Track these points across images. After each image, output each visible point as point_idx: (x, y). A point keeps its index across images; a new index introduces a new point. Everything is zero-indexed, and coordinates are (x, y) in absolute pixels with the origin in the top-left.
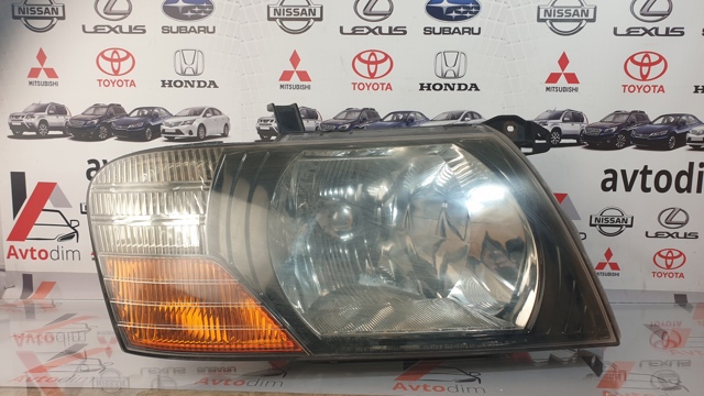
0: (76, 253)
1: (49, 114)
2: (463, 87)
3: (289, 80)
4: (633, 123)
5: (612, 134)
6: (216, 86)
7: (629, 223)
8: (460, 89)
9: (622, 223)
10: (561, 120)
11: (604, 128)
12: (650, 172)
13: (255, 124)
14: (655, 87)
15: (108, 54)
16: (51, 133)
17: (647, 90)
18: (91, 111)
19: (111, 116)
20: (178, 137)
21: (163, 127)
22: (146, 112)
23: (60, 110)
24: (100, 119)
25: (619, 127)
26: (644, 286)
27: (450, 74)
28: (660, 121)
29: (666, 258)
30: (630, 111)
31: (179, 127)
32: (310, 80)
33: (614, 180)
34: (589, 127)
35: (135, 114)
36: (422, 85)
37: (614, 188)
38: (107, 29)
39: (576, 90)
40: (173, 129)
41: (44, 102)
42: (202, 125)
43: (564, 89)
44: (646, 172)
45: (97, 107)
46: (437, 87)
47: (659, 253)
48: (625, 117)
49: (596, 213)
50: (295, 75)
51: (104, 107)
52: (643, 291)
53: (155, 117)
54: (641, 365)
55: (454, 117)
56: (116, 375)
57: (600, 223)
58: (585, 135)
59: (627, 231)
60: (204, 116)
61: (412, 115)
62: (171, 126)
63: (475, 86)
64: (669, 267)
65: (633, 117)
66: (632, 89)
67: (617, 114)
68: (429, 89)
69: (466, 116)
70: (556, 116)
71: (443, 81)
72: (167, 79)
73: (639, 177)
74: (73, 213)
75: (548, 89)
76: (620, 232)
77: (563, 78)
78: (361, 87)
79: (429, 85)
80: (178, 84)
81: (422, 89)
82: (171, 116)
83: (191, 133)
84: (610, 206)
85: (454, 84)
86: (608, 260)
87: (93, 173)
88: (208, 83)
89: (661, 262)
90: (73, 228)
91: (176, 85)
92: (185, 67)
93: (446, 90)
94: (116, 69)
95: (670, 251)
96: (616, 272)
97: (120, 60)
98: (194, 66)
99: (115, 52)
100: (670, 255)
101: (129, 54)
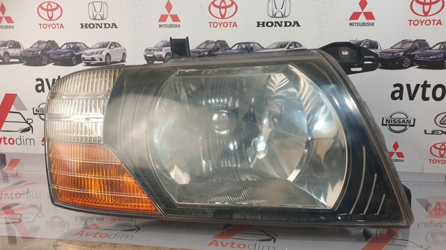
0: (32, 141)
1: (10, 48)
2: (288, 24)
3: (165, 21)
4: (416, 49)
5: (400, 58)
6: (116, 27)
7: (412, 123)
8: (286, 25)
9: (407, 124)
11: (393, 53)
12: (429, 86)
13: (143, 53)
14: (434, 21)
15: (45, 6)
16: (11, 60)
17: (427, 23)
18: (36, 46)
19: (49, 49)
20: (93, 63)
21: (83, 56)
22: (72, 46)
23: (16, 45)
24: (42, 51)
25: (406, 52)
26: (423, 169)
27: (279, 15)
28: (438, 47)
29: (440, 149)
30: (414, 40)
31: (94, 56)
32: (179, 21)
33: (401, 92)
34: (382, 52)
35: (65, 47)
36: (258, 23)
37: (401, 97)
39: (373, 24)
40: (89, 57)
41: (6, 40)
42: (108, 54)
43: (364, 24)
44: (426, 85)
45: (39, 42)
46: (270, 24)
47: (434, 146)
48: (410, 45)
49: (387, 116)
50: (169, 17)
51: (44, 42)
52: (421, 173)
53: (78, 49)
54: (418, 226)
55: (282, 46)
56: (60, 220)
57: (390, 123)
59: (410, 129)
60: (110, 48)
61: (252, 45)
62: (88, 55)
63: (297, 23)
64: (441, 156)
65: (417, 44)
66: (416, 23)
67: (404, 42)
68: (263, 26)
69: (291, 45)
71: (274, 20)
73: (420, 89)
74: (28, 114)
75: (351, 24)
76: (405, 130)
77: (362, 16)
78: (215, 25)
79: (264, 23)
80: (92, 26)
81: (258, 26)
82: (88, 48)
83: (101, 59)
84: (398, 110)
85: (281, 22)
86: (395, 150)
87: (40, 88)
88: (111, 25)
89: (436, 152)
90: (29, 124)
91: (90, 27)
92: (95, 14)
93: (276, 26)
94: (50, 16)
95: (443, 144)
96: (401, 159)
97: (52, 10)
98: (101, 13)
99: (49, 4)
100: (443, 147)
101: (58, 6)
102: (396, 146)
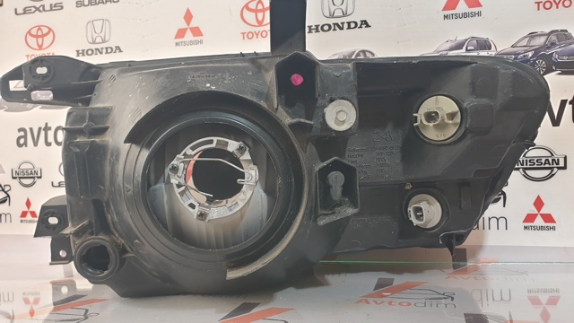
0: (8, 216)
2: (353, 25)
3: (183, 37)
4: (553, 44)
5: (529, 61)
6: (121, 51)
7: (561, 165)
8: (349, 28)
9: (552, 165)
10: (464, 50)
11: (516, 54)
15: (34, 32)
25: (536, 51)
27: (338, 13)
30: (548, 31)
32: (202, 35)
34: (498, 54)
36: (310, 27)
38: (33, 9)
39: (479, 14)
43: (465, 15)
46: (326, 28)
48: (543, 39)
50: (189, 31)
57: (523, 165)
59: (560, 174)
63: (365, 23)
65: (553, 38)
66: (548, 5)
67: (532, 36)
68: (317, 31)
69: (358, 55)
70: (458, 46)
71: (331, 22)
72: (80, 49)
73: (568, 108)
74: (5, 179)
75: (446, 17)
76: (551, 176)
77: (462, 3)
78: (250, 35)
79: (317, 26)
80: (90, 52)
81: (310, 32)
85: (343, 23)
86: (539, 210)
87: (22, 141)
88: (114, 49)
90: (6, 193)
91: (88, 54)
92: (95, 35)
93: (335, 30)
94: (40, 44)
96: (551, 225)
97: (43, 36)
98: (102, 35)
99: (39, 28)
101: (50, 30)
102: (539, 203)
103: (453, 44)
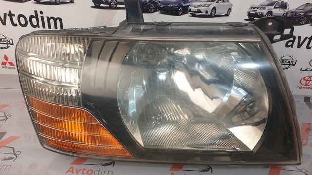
5: (300, 17)
7: (294, 63)
9: (290, 63)
10: (274, 7)
11: (297, 13)
25: (306, 13)
29: (307, 80)
33: (293, 41)
34: (289, 12)
37: (292, 46)
47: (304, 78)
58: (285, 16)
59: (292, 67)
64: (306, 84)
67: (307, 5)
70: (272, 4)
73: (307, 40)
84: (287, 55)
89: (304, 82)
95: (310, 77)
100: (309, 79)
103: (270, 3)
